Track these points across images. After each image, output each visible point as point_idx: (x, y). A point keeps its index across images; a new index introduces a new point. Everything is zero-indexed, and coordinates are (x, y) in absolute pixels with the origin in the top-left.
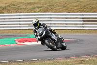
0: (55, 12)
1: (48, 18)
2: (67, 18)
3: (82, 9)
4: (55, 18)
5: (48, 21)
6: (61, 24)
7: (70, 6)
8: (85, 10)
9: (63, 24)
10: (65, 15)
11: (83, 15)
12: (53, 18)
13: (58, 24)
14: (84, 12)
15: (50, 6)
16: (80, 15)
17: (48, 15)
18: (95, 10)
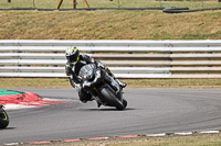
0: (29, 38)
1: (14, 51)
2: (56, 52)
3: (92, 32)
4: (29, 52)
5: (14, 57)
6: (42, 65)
7: (65, 25)
8: (97, 33)
9: (47, 66)
10: (53, 45)
11: (93, 45)
12: (25, 52)
13: (37, 65)
14: (96, 38)
15: (17, 25)
16: (87, 45)
17: (14, 44)
18: (120, 34)
